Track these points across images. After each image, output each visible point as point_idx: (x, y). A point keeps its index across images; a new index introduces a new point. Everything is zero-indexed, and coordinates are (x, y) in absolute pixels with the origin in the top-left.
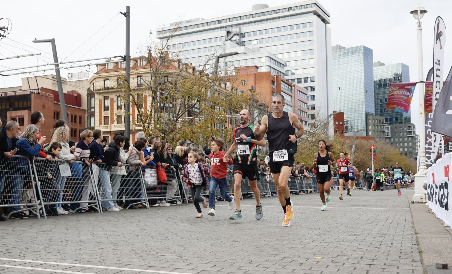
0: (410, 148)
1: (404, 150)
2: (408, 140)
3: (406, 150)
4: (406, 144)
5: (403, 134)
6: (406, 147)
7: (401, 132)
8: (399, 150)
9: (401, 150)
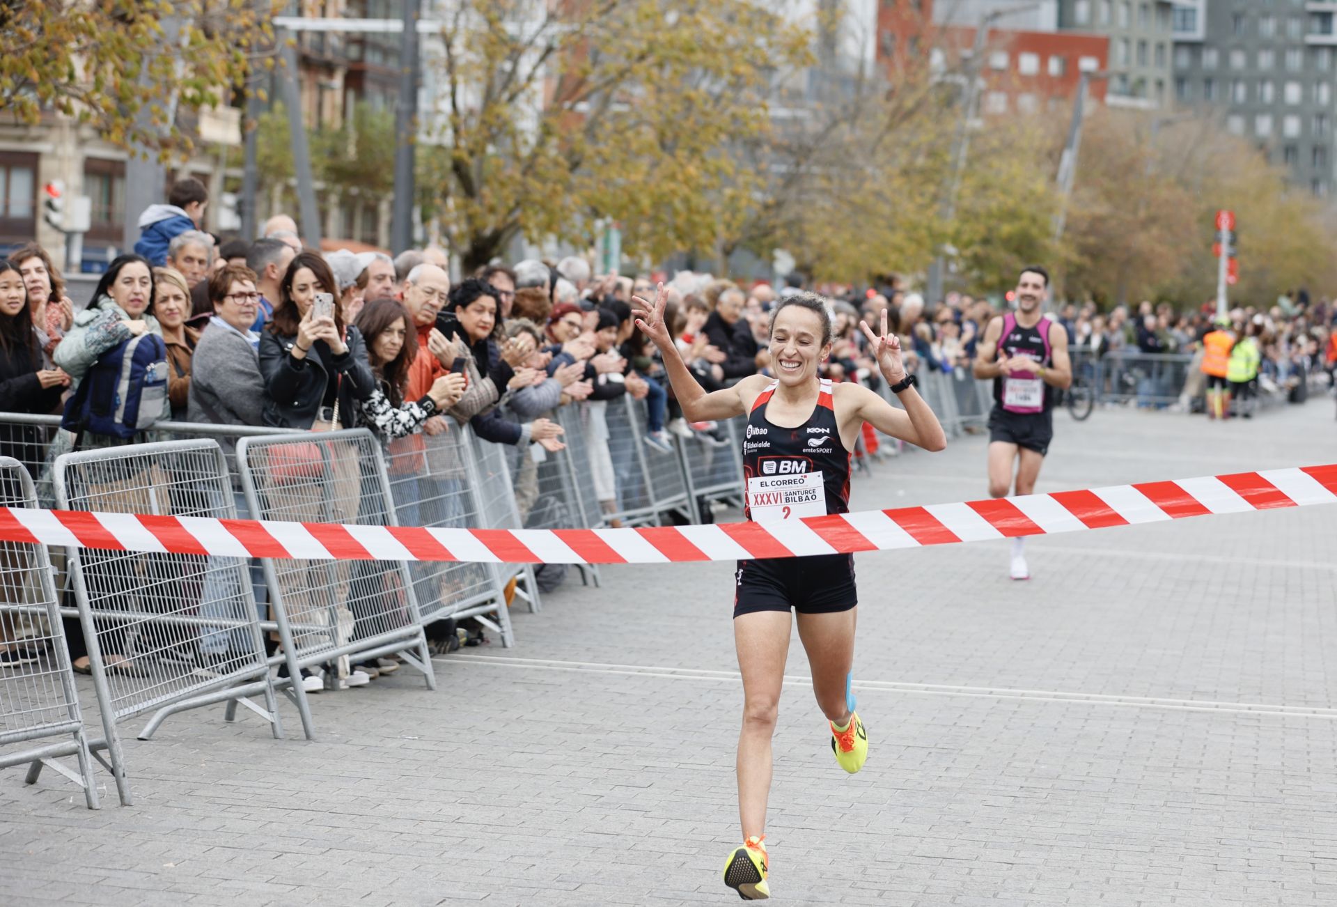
0: (1321, 116)
1: (1278, 125)
2: (1307, 66)
3: (1292, 126)
4: (1293, 93)
5: (1281, 30)
6: (1294, 110)
7: (1266, 15)
8: (1251, 126)
9: (1264, 125)
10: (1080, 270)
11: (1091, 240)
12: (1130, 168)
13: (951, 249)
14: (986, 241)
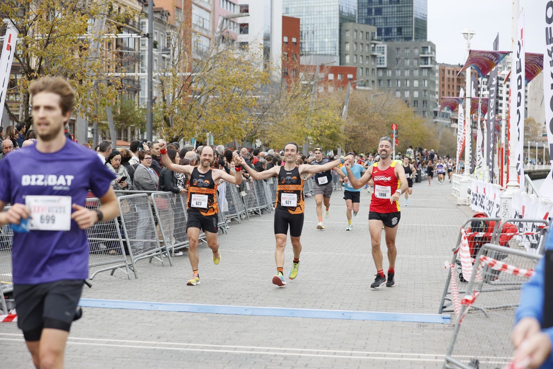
0: (425, 91)
1: (411, 94)
2: (420, 74)
3: (416, 94)
4: (416, 83)
5: (411, 63)
6: (417, 89)
7: (407, 59)
8: (403, 94)
9: (407, 94)
10: (350, 143)
11: (353, 134)
12: (365, 110)
13: (310, 138)
14: (321, 135)
